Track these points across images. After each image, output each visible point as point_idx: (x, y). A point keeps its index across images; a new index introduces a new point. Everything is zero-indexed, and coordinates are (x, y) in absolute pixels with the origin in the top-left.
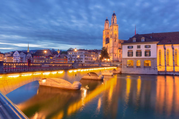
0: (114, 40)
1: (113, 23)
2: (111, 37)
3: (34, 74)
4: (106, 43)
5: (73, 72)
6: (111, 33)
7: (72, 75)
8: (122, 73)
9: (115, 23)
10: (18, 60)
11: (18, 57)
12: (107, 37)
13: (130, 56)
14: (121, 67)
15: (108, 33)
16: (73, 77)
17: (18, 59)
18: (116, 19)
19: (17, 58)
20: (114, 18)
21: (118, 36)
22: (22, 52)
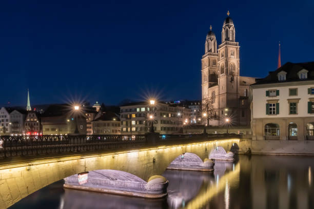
0: (230, 78)
1: (226, 40)
2: (222, 72)
3: (61, 163)
4: (210, 86)
5: (148, 155)
6: (221, 63)
7: (145, 162)
8: (253, 151)
9: (231, 39)
10: (7, 127)
11: (7, 120)
12: (211, 73)
13: (271, 113)
14: (251, 139)
15: (215, 63)
16: (149, 165)
17: (7, 125)
18: (233, 31)
19: (5, 123)
20: (229, 28)
21: (239, 69)
22: (15, 111)
